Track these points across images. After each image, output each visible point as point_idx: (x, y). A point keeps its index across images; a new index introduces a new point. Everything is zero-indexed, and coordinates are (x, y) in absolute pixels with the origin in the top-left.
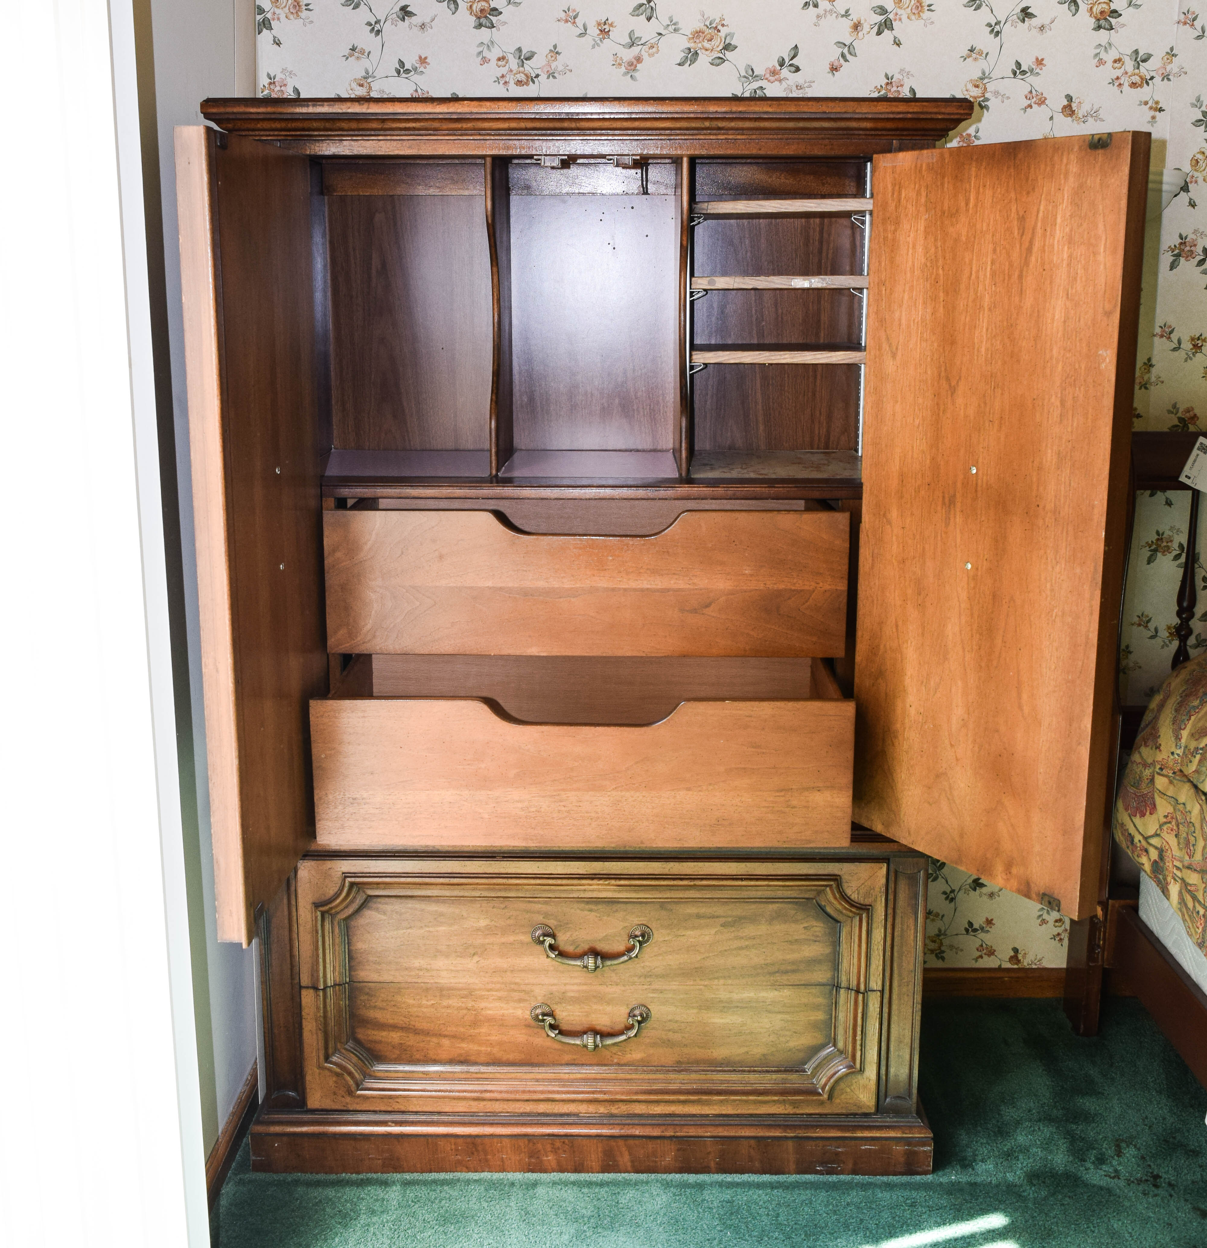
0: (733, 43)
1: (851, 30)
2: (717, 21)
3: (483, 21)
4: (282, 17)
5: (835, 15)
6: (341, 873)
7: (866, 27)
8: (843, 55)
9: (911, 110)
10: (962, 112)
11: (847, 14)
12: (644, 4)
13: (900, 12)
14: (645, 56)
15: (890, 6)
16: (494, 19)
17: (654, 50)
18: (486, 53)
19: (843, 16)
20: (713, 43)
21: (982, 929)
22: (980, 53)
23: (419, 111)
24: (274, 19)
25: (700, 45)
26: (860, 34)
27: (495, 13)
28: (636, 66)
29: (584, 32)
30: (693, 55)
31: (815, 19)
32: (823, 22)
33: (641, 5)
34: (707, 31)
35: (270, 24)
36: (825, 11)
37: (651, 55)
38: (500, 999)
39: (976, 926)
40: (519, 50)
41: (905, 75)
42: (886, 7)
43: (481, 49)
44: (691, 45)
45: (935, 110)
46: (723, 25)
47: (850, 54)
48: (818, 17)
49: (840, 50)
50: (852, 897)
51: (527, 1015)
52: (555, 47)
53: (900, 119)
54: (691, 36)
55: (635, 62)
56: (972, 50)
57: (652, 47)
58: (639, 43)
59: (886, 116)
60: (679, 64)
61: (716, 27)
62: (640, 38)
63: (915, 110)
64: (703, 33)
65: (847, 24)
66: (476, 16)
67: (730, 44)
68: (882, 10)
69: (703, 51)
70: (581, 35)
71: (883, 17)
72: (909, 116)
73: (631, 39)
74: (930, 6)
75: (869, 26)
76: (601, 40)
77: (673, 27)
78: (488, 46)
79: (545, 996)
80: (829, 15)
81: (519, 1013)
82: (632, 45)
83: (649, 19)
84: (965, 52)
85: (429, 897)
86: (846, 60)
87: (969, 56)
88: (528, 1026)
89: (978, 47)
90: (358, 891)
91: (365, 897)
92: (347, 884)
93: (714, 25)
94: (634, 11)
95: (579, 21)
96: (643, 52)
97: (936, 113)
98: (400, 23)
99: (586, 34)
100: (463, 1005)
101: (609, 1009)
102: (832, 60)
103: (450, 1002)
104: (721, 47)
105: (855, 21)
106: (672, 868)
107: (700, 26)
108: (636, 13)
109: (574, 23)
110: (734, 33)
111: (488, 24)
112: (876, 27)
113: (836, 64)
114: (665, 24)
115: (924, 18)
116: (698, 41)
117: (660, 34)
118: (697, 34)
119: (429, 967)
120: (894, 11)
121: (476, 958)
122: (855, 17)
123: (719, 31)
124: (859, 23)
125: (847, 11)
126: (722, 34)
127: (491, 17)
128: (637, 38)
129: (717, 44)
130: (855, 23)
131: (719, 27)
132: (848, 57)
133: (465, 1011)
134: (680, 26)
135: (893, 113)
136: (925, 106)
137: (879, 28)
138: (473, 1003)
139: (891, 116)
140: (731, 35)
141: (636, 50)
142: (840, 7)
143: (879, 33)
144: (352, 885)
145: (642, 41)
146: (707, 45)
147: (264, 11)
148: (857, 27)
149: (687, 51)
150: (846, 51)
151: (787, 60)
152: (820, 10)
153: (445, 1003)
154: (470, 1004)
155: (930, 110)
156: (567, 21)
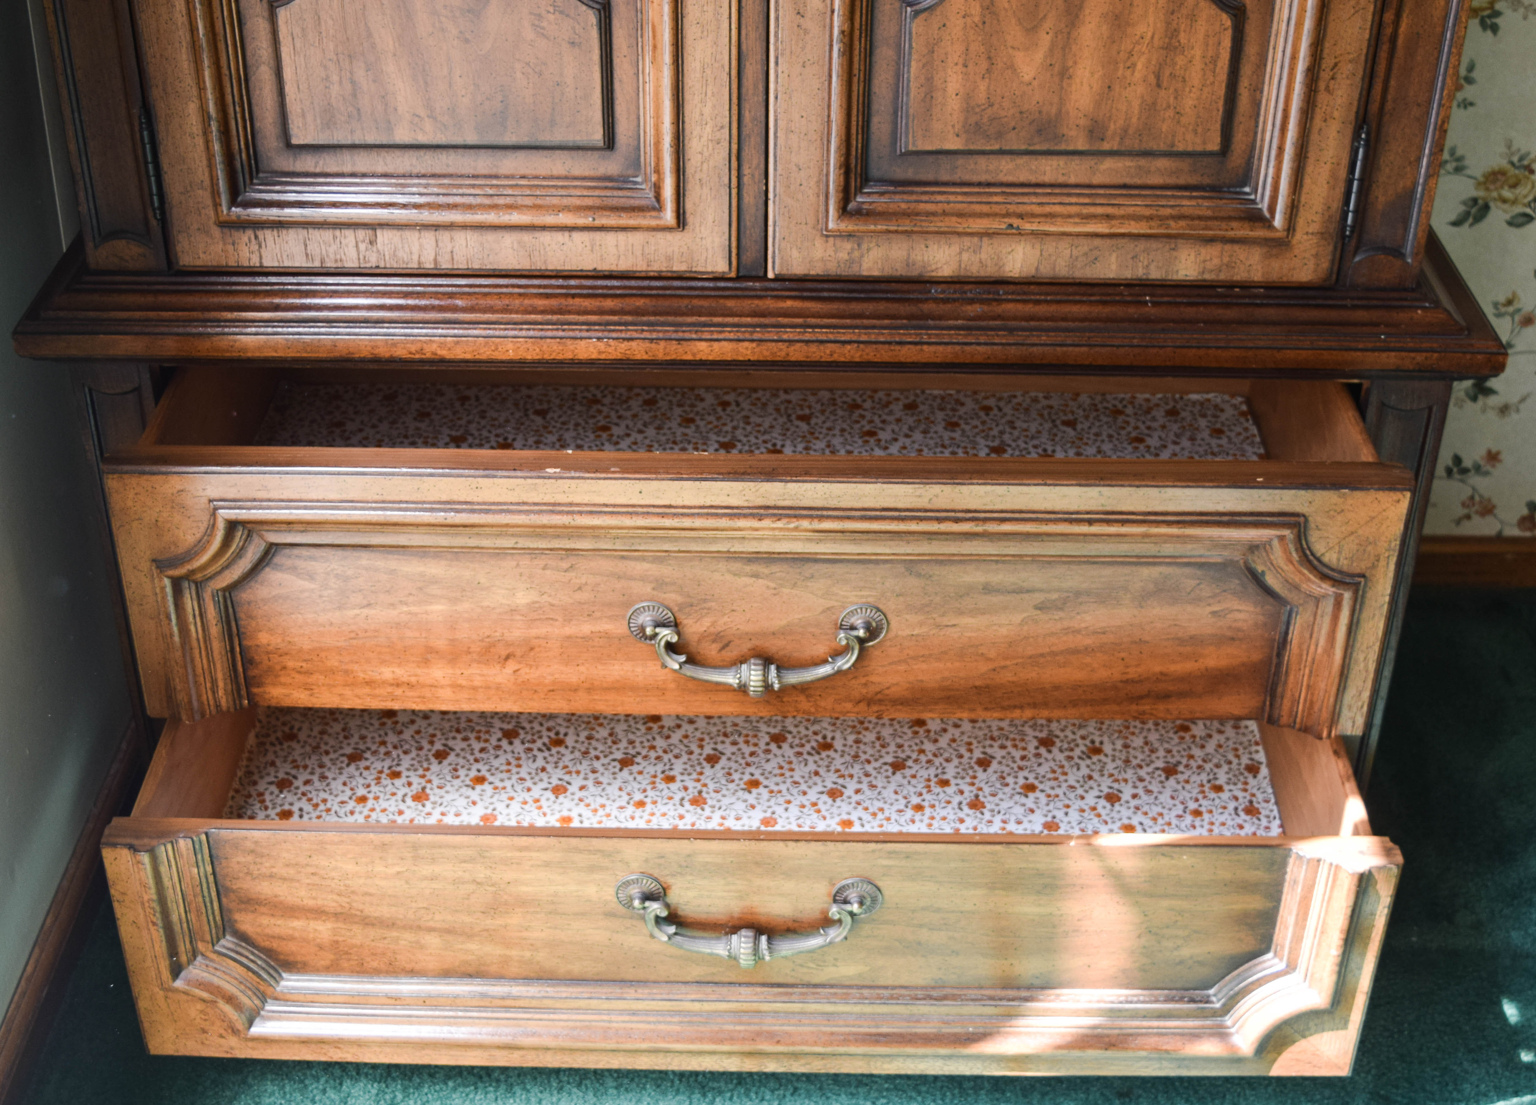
6: (204, 500)
21: (1477, 468)
39: (1467, 463)
50: (1326, 559)
85: (403, 547)
90: (249, 535)
91: (263, 546)
92: (221, 525)
106: (937, 496)
144: (232, 526)
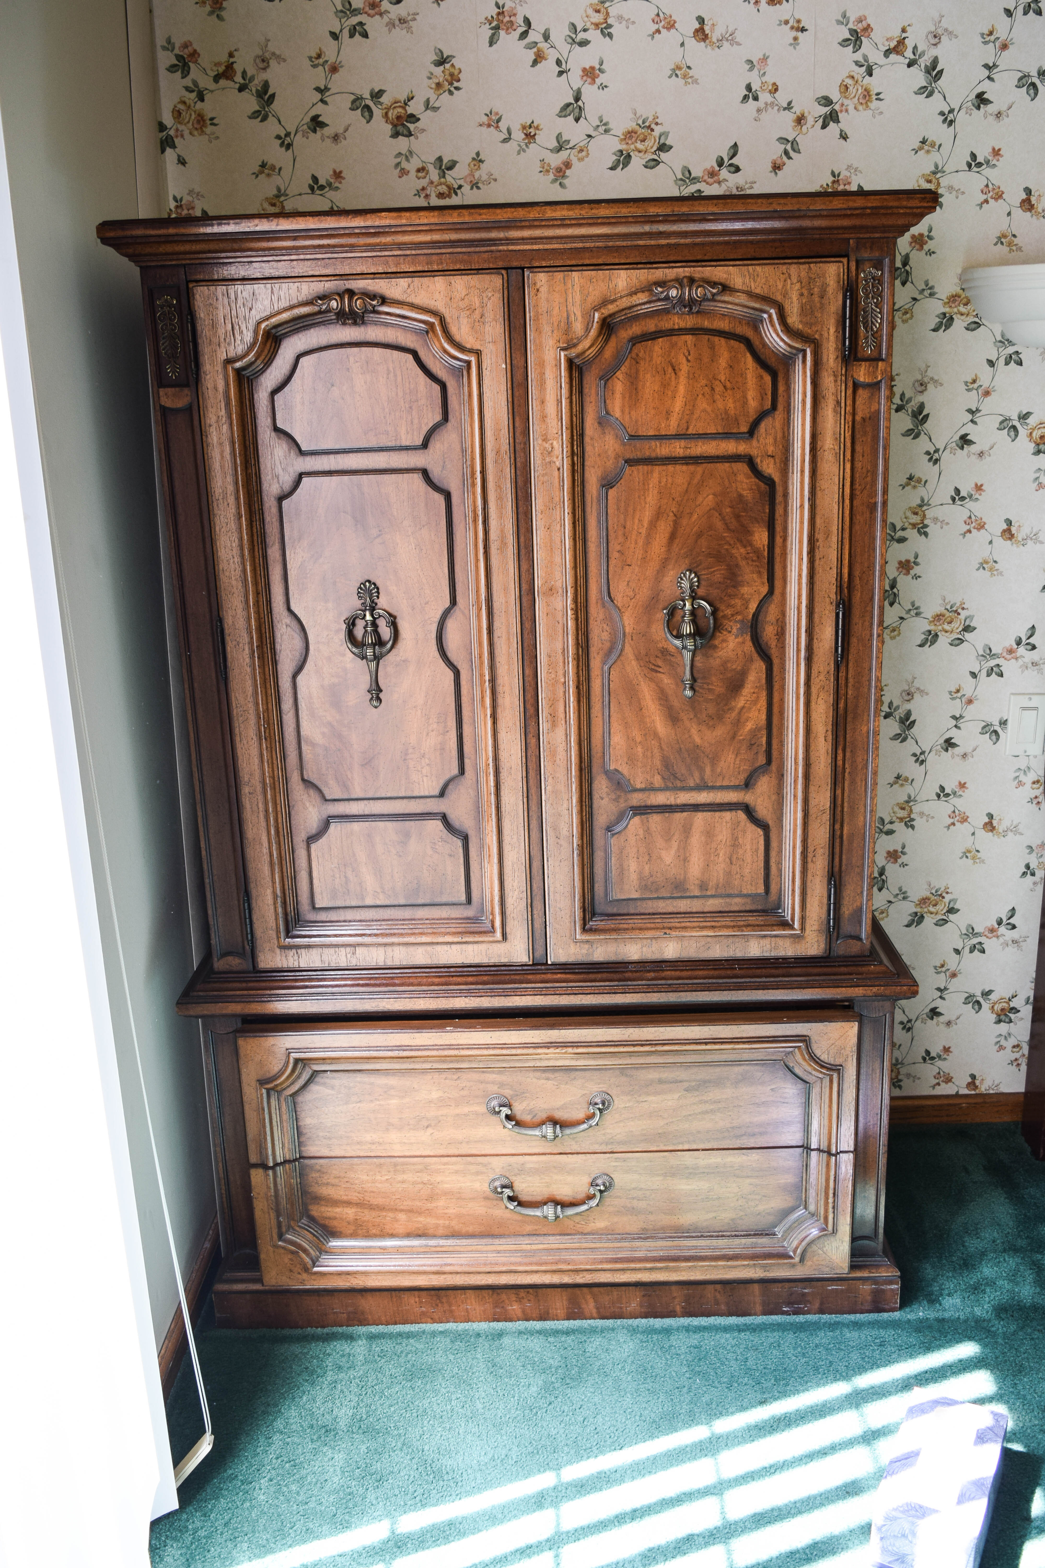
0: (668, 143)
1: (794, 124)
2: (650, 119)
3: (400, 129)
4: (186, 133)
5: (776, 108)
7: (810, 121)
8: (786, 152)
9: (870, 205)
10: (925, 205)
11: (789, 107)
12: (571, 104)
13: (846, 102)
14: (574, 160)
15: (835, 96)
16: (412, 127)
17: (584, 153)
18: (404, 164)
19: (785, 109)
20: (646, 143)
22: (933, 145)
23: (332, 226)
24: (177, 137)
25: (632, 147)
26: (804, 128)
27: (413, 119)
28: (565, 172)
29: (508, 136)
30: (625, 157)
31: (755, 114)
32: (764, 116)
33: (568, 105)
34: (640, 131)
35: (174, 142)
36: (766, 104)
37: (581, 160)
38: (457, 1172)
40: (440, 159)
41: (852, 171)
42: (831, 97)
43: (398, 160)
44: (623, 147)
45: (895, 204)
46: (657, 124)
47: (794, 150)
48: (759, 110)
49: (783, 146)
51: (485, 1187)
52: (478, 154)
53: (857, 215)
54: (623, 137)
55: (564, 168)
56: (924, 142)
57: (581, 151)
58: (568, 147)
59: (843, 212)
60: (611, 169)
61: (650, 126)
62: (568, 142)
63: (874, 205)
64: (636, 133)
65: (789, 118)
66: (392, 123)
67: (664, 144)
68: (827, 101)
69: (636, 153)
70: (505, 141)
71: (828, 109)
72: (868, 211)
73: (558, 142)
74: (878, 94)
75: (812, 119)
76: (527, 146)
77: (604, 128)
78: (407, 157)
79: (503, 1168)
80: (770, 109)
81: (477, 1185)
82: (559, 149)
83: (577, 120)
84: (917, 145)
86: (790, 158)
87: (921, 149)
88: (486, 1198)
89: (931, 138)
93: (647, 124)
94: (561, 111)
95: (503, 125)
96: (572, 157)
97: (897, 207)
98: (312, 135)
99: (510, 139)
100: (419, 1180)
101: (570, 1178)
102: (775, 157)
103: (405, 1177)
104: (655, 148)
105: (798, 113)
107: (632, 125)
108: (563, 114)
109: (497, 127)
110: (669, 132)
111: (405, 132)
112: (821, 120)
113: (779, 162)
114: (595, 125)
115: (872, 108)
116: (630, 142)
117: (589, 136)
118: (630, 135)
119: (381, 1140)
120: (840, 102)
121: (430, 1131)
122: (797, 109)
123: (652, 130)
124: (803, 115)
125: (790, 103)
126: (656, 133)
127: (408, 125)
128: (565, 141)
129: (651, 144)
130: (798, 117)
131: (653, 126)
132: (792, 154)
133: (421, 1186)
134: (610, 126)
135: (850, 209)
136: (885, 199)
137: (824, 122)
138: (429, 1178)
139: (849, 212)
140: (665, 134)
141: (564, 155)
142: (782, 98)
143: (824, 126)
145: (571, 145)
146: (639, 145)
147: (166, 128)
148: (800, 120)
149: (619, 154)
150: (789, 147)
151: (726, 160)
152: (760, 104)
153: (400, 1177)
154: (426, 1178)
155: (891, 204)
156: (489, 126)
